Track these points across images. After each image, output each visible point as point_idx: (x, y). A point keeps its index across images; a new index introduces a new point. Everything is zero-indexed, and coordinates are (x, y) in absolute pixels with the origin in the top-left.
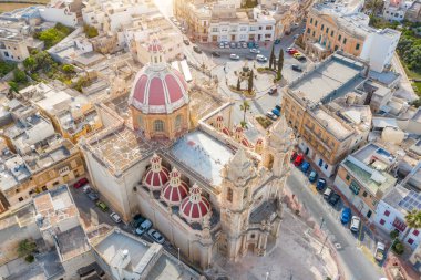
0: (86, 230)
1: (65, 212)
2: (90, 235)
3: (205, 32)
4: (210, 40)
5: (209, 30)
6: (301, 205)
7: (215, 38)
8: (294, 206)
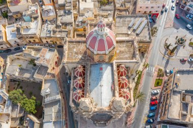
0: (49, 71)
1: (46, 60)
2: (48, 74)
3: (185, 3)
4: (185, 9)
5: (188, 4)
6: (132, 122)
7: (188, 10)
8: (129, 119)
